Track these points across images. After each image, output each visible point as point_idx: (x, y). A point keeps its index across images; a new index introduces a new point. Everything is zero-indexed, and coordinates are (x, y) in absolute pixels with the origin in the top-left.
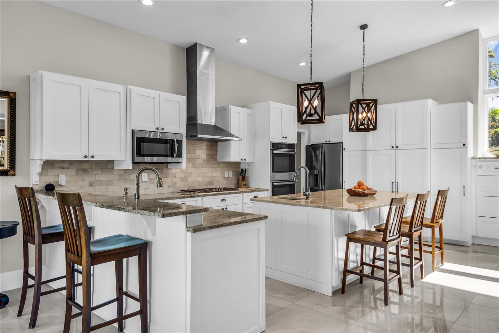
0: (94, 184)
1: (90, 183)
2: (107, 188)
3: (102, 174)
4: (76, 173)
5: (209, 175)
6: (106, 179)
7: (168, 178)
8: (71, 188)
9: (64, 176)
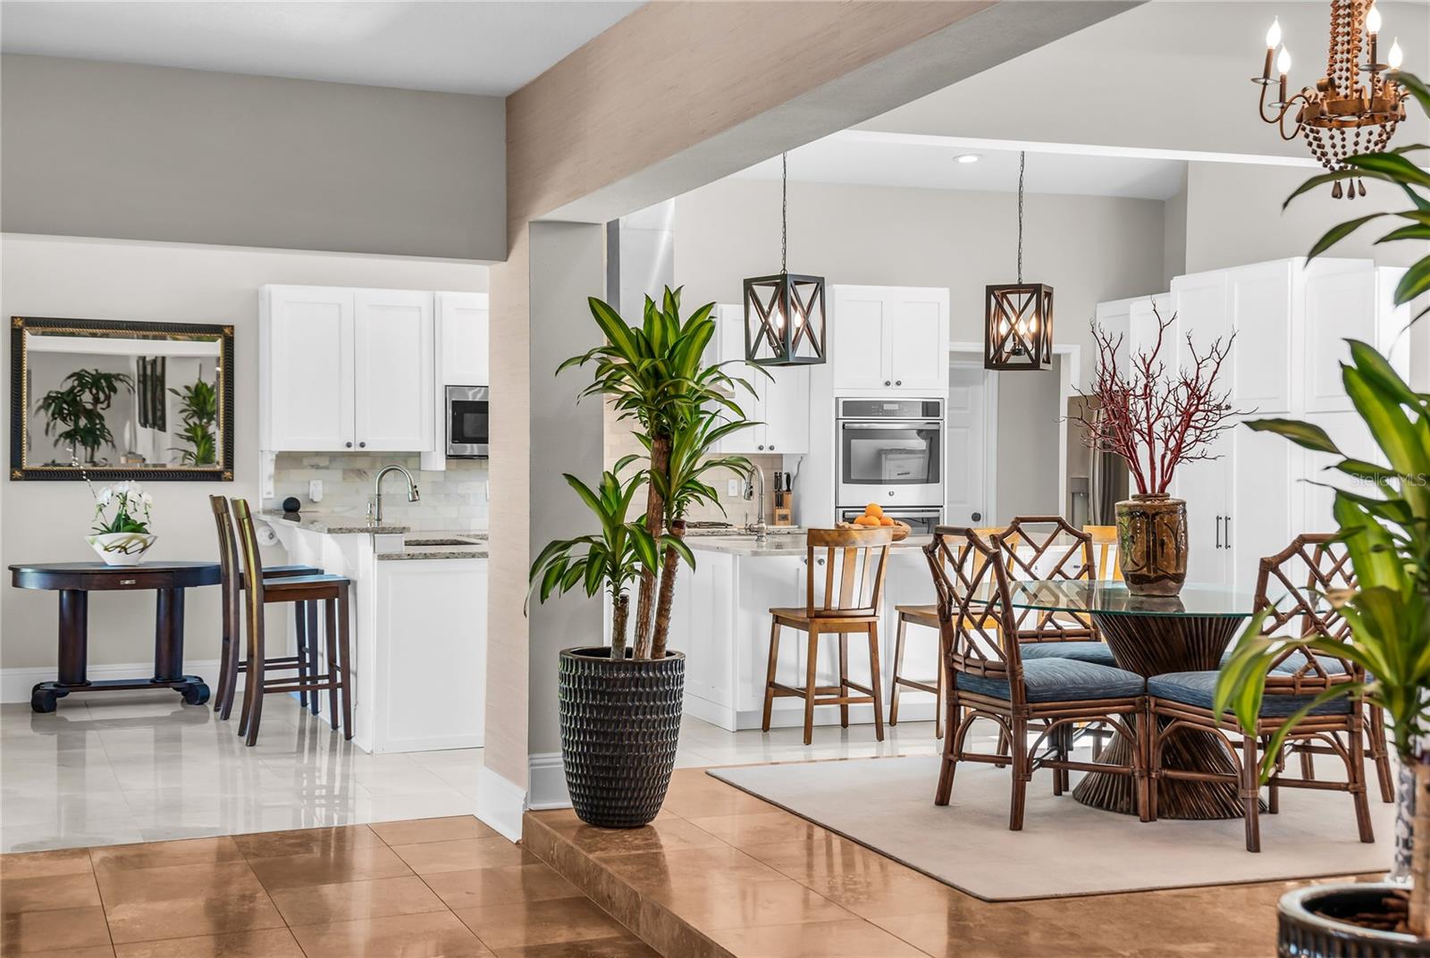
4: (344, 479)
8: (334, 508)
9: (320, 482)
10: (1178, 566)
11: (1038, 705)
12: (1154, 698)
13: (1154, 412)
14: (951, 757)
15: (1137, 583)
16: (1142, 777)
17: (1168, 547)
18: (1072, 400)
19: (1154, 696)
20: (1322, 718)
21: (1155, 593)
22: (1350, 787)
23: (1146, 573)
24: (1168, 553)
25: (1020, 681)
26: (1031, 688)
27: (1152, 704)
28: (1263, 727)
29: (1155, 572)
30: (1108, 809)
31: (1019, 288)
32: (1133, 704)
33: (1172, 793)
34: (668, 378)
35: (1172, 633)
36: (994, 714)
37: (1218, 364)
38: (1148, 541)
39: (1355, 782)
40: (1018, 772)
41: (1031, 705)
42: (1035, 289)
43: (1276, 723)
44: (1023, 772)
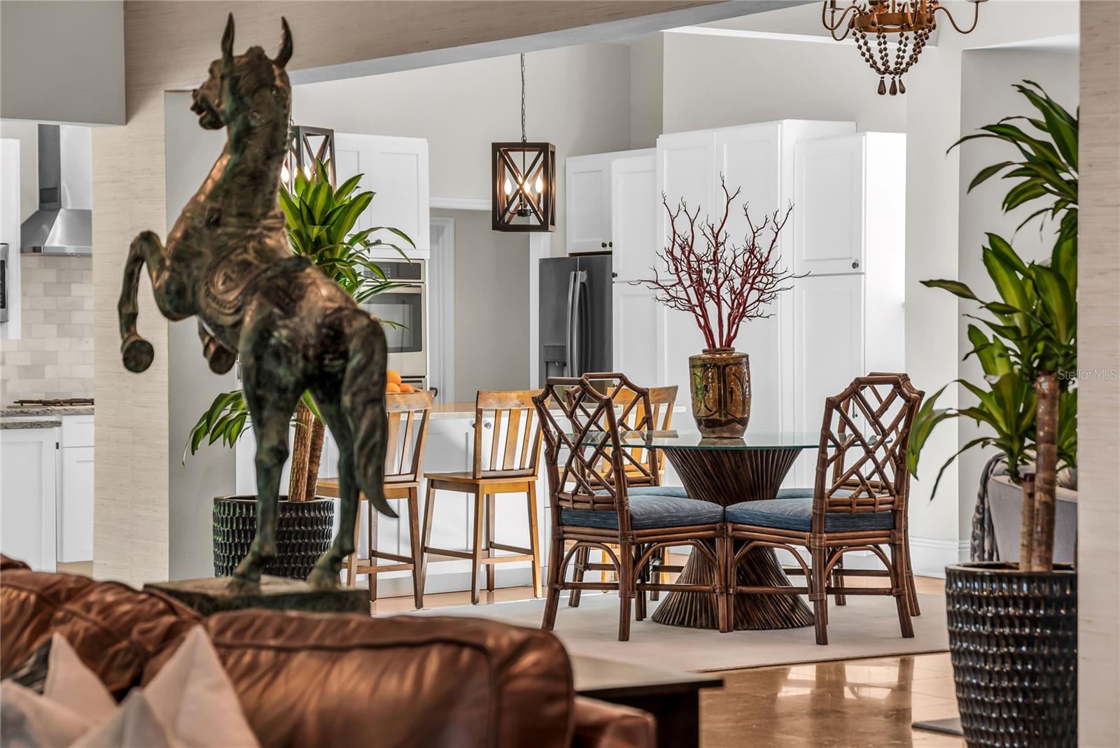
10: (744, 411)
11: (641, 532)
12: (731, 524)
13: (721, 275)
14: (557, 586)
15: (710, 427)
16: (722, 593)
17: (736, 394)
18: (544, 263)
19: (731, 522)
20: (871, 532)
21: (725, 435)
22: (894, 591)
23: (718, 418)
24: (736, 399)
25: (627, 511)
26: (636, 517)
27: (730, 529)
28: (827, 540)
29: (725, 416)
30: (689, 626)
31: (524, 146)
32: (714, 529)
33: (743, 609)
34: (327, 243)
35: (742, 468)
36: (599, 543)
37: (777, 233)
38: (720, 389)
39: (898, 587)
40: (625, 590)
41: (635, 532)
42: (544, 149)
43: (836, 537)
44: (629, 590)
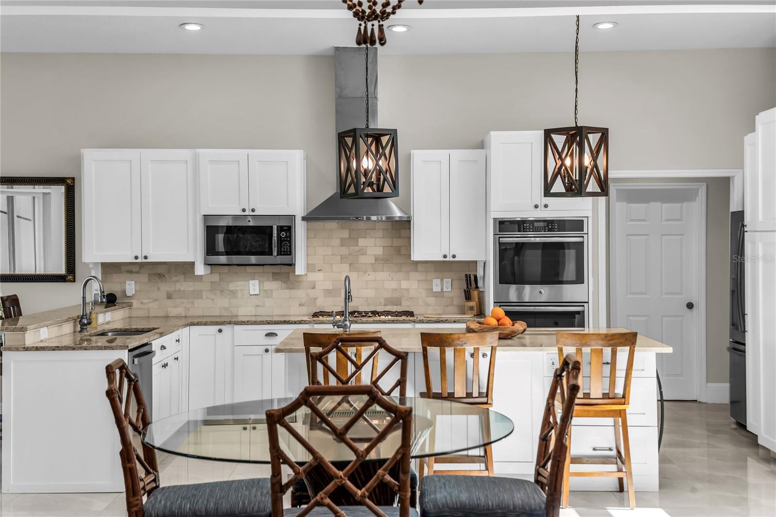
0: (173, 296)
1: (167, 293)
2: (193, 303)
3: (185, 281)
4: (149, 280)
5: (393, 285)
6: (192, 289)
7: (299, 289)
8: (142, 300)
9: (133, 282)
18: (732, 215)
